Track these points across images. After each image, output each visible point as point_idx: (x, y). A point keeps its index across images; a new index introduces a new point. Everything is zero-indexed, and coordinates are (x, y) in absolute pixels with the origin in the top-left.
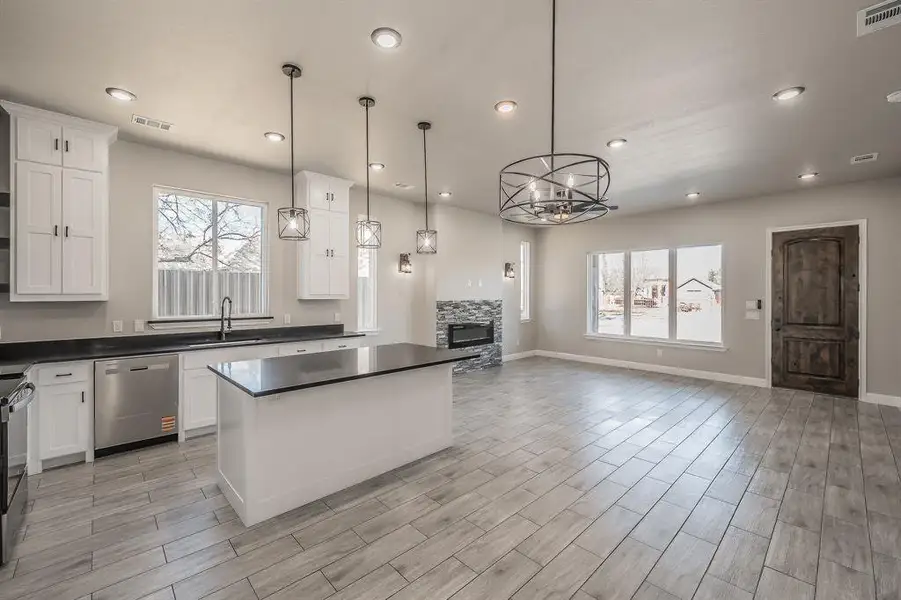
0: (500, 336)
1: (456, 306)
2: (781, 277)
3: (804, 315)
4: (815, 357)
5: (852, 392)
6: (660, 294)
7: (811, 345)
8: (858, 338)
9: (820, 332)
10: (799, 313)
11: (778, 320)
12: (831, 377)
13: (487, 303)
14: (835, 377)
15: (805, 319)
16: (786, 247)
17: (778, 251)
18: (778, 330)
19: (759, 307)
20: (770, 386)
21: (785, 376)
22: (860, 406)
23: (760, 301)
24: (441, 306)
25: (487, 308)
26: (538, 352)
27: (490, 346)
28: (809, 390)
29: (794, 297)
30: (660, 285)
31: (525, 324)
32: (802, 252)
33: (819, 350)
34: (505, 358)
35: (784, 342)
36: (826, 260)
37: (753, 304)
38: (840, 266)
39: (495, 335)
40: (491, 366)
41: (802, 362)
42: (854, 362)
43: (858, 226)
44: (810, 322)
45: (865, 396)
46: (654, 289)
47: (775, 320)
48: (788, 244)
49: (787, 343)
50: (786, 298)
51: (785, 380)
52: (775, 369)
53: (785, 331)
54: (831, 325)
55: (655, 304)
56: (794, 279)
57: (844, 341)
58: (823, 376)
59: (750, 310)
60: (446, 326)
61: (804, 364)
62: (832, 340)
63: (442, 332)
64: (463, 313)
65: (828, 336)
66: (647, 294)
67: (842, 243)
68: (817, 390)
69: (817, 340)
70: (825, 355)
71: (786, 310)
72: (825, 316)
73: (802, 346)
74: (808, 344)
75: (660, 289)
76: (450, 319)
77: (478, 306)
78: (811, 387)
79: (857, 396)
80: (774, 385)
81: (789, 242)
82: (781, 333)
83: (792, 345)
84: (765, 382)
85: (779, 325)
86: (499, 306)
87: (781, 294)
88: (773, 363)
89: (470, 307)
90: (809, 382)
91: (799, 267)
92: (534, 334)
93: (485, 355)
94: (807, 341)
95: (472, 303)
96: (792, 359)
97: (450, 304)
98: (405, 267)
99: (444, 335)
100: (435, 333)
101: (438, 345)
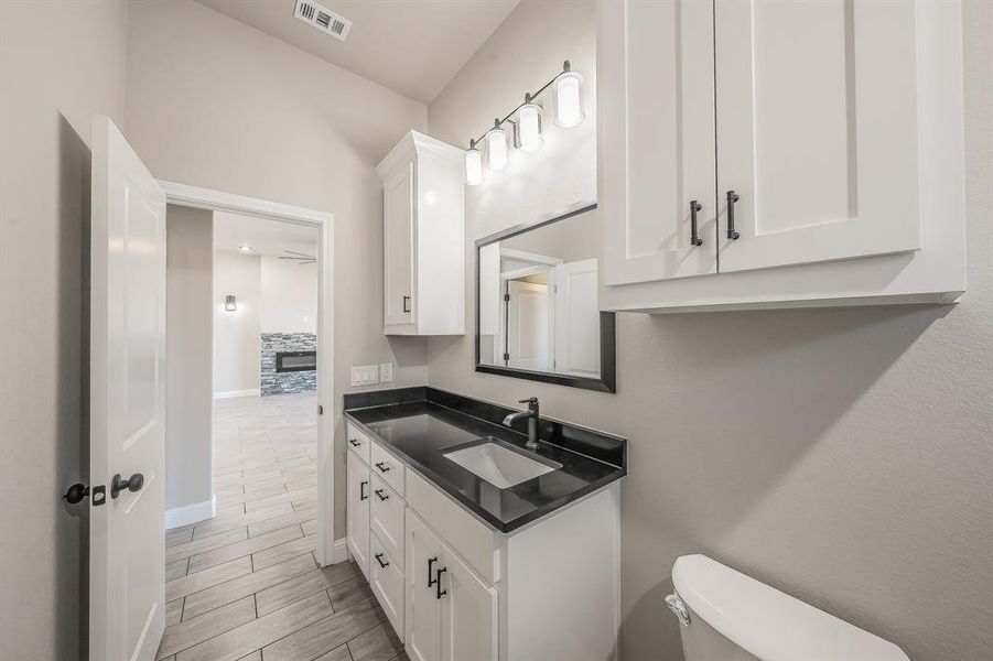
1: (287, 338)
24: (266, 338)
60: (274, 354)
63: (268, 358)
64: (297, 344)
76: (278, 348)
89: (306, 338)
97: (279, 335)
98: (231, 306)
99: (271, 361)
100: (259, 358)
101: (263, 369)
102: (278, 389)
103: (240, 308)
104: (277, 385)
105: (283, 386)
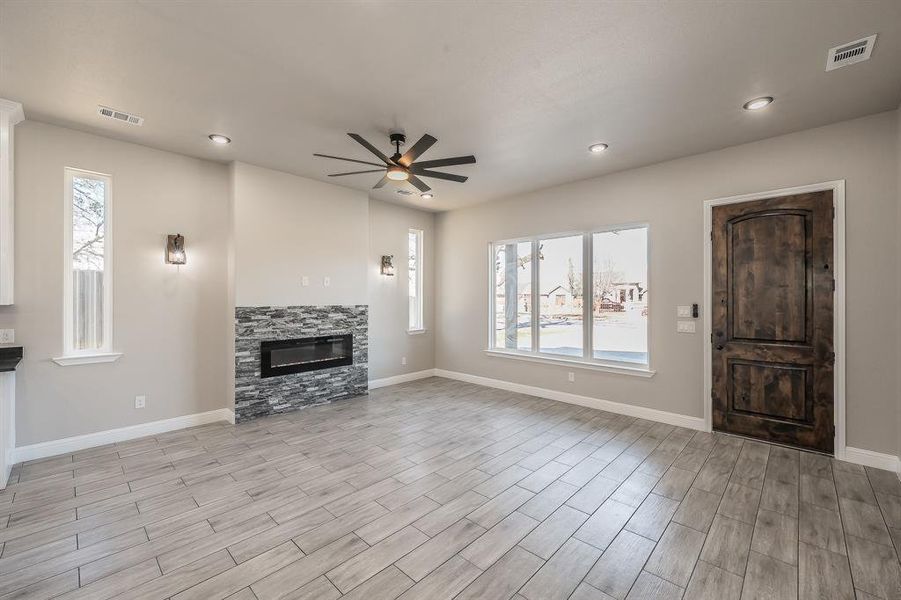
0: (365, 355)
1: (278, 314)
2: (723, 270)
3: (756, 326)
4: (771, 388)
5: (825, 444)
6: (628, 298)
7: (766, 372)
8: (832, 363)
9: (779, 352)
10: (749, 324)
11: (720, 334)
12: (793, 419)
13: (337, 309)
14: (800, 421)
15: (757, 332)
16: (730, 226)
17: (719, 233)
18: (721, 348)
19: (695, 315)
20: (710, 429)
21: (729, 415)
22: (836, 466)
23: (695, 307)
24: (244, 315)
25: (340, 316)
26: (437, 372)
27: (345, 369)
28: (763, 438)
29: (742, 301)
30: (627, 288)
31: (416, 337)
32: (753, 234)
33: (776, 378)
34: (372, 384)
35: (728, 365)
36: (785, 245)
37: (687, 311)
38: (806, 252)
39: (355, 354)
40: (346, 398)
41: (753, 395)
42: (828, 399)
43: (831, 191)
44: (763, 338)
45: (846, 453)
46: (623, 292)
47: (717, 334)
48: (734, 221)
49: (732, 368)
50: (730, 301)
51: (731, 422)
52: (717, 404)
53: (729, 349)
54: (793, 342)
55: (622, 308)
56: (743, 275)
57: (812, 365)
58: (784, 419)
59: (683, 319)
60: (257, 344)
61: (757, 397)
62: (794, 364)
63: (247, 353)
64: (292, 325)
65: (791, 357)
66: (615, 299)
67: (808, 218)
68: (774, 438)
69: (775, 363)
70: (785, 386)
71: (731, 319)
72: (785, 329)
73: (753, 371)
74: (760, 369)
75: (627, 292)
76: (264, 333)
77: (323, 314)
78: (766, 433)
79: (832, 452)
80: (715, 427)
81: (733, 220)
82: (725, 354)
83: (739, 369)
84: (703, 424)
85: (722, 340)
86: (363, 313)
87: (724, 295)
88: (713, 395)
89: (306, 315)
90: (765, 426)
91: (748, 255)
92: (428, 348)
93: (337, 382)
94: (759, 365)
95: (309, 310)
96: (740, 391)
97: (263, 311)
98: (177, 256)
99: (251, 358)
100: (232, 354)
101: (239, 373)
102: (263, 408)
103: (192, 259)
104: (262, 400)
105: (271, 401)
